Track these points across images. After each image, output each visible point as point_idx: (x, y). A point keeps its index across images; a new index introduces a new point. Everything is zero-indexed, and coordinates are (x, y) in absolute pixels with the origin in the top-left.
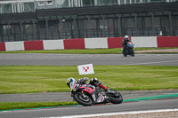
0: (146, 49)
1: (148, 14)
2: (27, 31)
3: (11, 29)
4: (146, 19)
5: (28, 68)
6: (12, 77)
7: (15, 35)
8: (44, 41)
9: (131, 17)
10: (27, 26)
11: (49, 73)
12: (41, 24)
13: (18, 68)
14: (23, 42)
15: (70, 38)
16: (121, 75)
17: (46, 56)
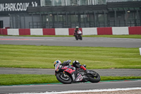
2: (100, 20)
3: (87, 18)
5: (100, 49)
6: (87, 56)
7: (90, 22)
8: (113, 28)
10: (100, 15)
11: (117, 53)
12: (111, 14)
13: (92, 49)
14: (96, 28)
15: (133, 26)
17: (114, 40)
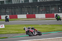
0: (23, 19)
1: (23, 7)
4: (23, 8)
9: (17, 8)
16: (14, 28)
